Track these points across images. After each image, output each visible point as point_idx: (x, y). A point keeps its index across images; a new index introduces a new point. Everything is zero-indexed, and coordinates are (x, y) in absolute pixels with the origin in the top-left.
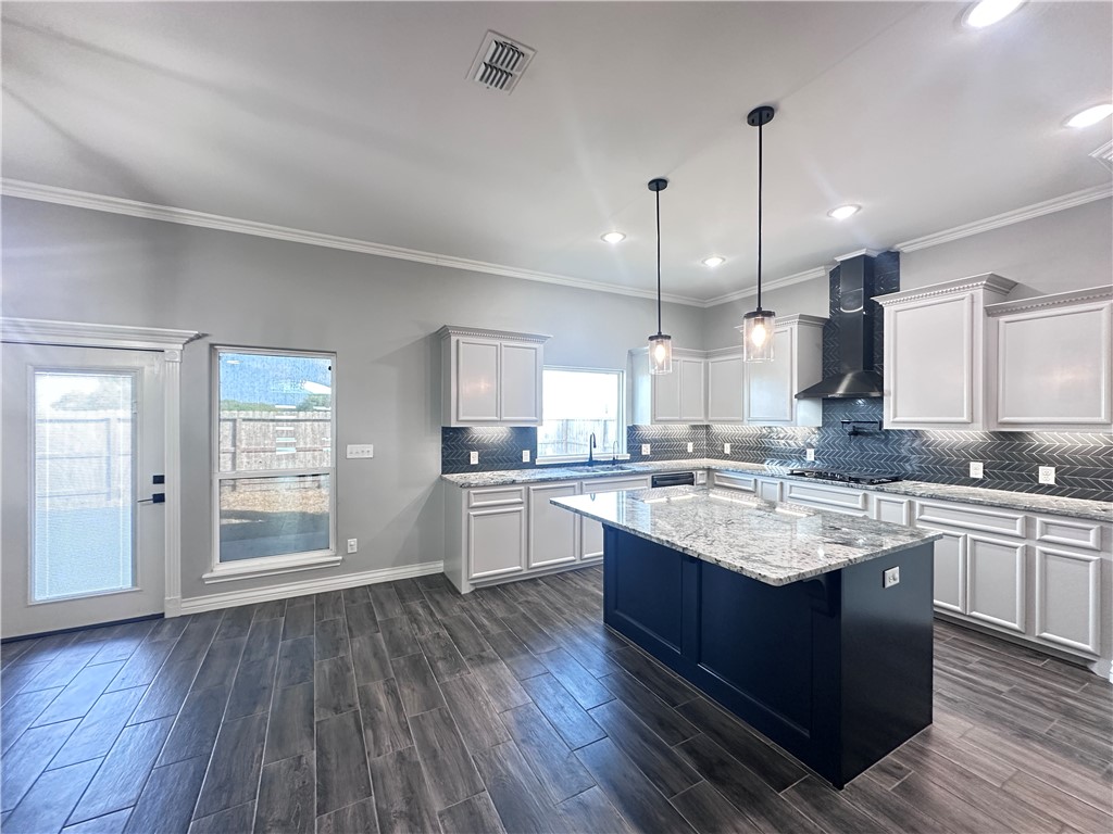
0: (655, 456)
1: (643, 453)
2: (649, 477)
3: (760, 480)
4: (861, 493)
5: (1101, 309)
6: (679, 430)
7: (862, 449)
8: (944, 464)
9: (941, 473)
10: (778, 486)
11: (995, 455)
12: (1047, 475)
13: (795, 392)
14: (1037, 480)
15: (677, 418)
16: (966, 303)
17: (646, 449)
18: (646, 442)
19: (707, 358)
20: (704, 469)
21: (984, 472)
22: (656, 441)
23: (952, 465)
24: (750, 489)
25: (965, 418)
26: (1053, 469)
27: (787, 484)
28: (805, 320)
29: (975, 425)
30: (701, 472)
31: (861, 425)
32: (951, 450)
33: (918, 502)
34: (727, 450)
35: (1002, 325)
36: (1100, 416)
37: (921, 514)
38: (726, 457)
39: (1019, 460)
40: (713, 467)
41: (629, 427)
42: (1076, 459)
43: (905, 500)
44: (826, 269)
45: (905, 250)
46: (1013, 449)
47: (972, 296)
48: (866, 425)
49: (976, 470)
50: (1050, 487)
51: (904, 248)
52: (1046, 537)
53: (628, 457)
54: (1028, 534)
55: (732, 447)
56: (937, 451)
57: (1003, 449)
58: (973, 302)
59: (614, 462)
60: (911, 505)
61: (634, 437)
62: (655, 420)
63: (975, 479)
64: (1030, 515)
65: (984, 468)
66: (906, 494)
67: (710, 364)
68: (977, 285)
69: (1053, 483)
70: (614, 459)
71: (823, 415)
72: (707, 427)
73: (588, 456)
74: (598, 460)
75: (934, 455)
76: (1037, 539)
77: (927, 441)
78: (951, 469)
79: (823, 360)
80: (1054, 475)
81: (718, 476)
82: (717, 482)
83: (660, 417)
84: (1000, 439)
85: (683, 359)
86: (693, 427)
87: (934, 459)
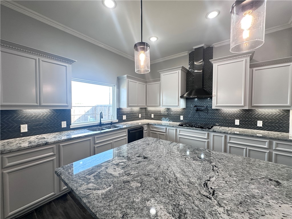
0: (128, 120)
1: (123, 119)
2: (127, 130)
3: (168, 128)
4: (207, 133)
5: (289, 65)
6: (136, 109)
7: (199, 115)
8: (227, 120)
9: (226, 123)
10: (175, 130)
11: (243, 117)
12: (260, 124)
13: (180, 96)
14: (257, 125)
15: (137, 105)
16: (244, 62)
17: (124, 117)
18: (124, 115)
19: (146, 83)
20: (146, 124)
21: (240, 123)
22: (128, 114)
23: (229, 121)
24: (164, 131)
25: (242, 104)
26: (262, 121)
27: (178, 129)
30: (145, 126)
31: (199, 107)
32: (229, 115)
33: (228, 136)
34: (153, 116)
35: (254, 71)
36: (287, 104)
37: (230, 140)
38: (153, 119)
39: (251, 119)
40: (150, 123)
41: (117, 109)
42: (269, 118)
43: (224, 135)
44: (188, 52)
45: (215, 46)
46: (249, 115)
47: (246, 60)
48: (201, 107)
49: (237, 122)
51: (215, 45)
52: (277, 149)
53: (117, 121)
54: (270, 147)
55: (154, 115)
56: (224, 116)
57: (246, 115)
58: (246, 62)
59: (111, 123)
60: (226, 137)
61: (120, 113)
62: (128, 106)
63: (237, 125)
64: (271, 140)
65: (240, 121)
66: (224, 133)
67: (148, 85)
68: (248, 56)
69: (262, 126)
70: (111, 122)
71: (186, 104)
72: (145, 108)
73: (99, 122)
74: (104, 123)
75: (223, 117)
76: (274, 149)
77: (221, 113)
78: (229, 122)
79: (186, 85)
80: (262, 123)
81: (151, 127)
82: (151, 129)
83: (130, 105)
84: (245, 112)
85: (138, 82)
86: (141, 108)
87: (223, 119)
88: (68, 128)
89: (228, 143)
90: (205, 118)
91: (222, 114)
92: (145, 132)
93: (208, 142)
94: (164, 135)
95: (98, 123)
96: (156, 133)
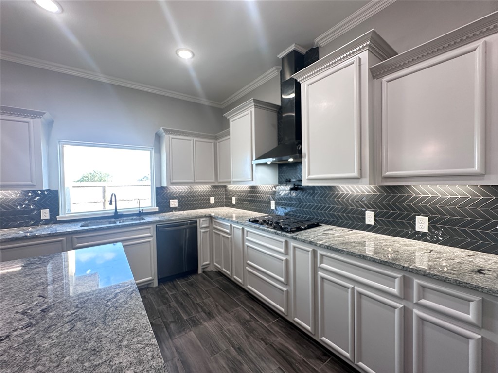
0: (181, 207)
1: (171, 206)
3: (233, 225)
4: (283, 240)
5: (474, 50)
6: (202, 188)
7: (299, 200)
8: (349, 213)
9: (346, 219)
10: (241, 231)
11: (383, 205)
12: (422, 224)
14: (414, 228)
15: (192, 181)
16: (355, 66)
17: (174, 203)
18: (174, 198)
19: (216, 139)
20: (205, 216)
21: (375, 220)
22: (182, 197)
23: (353, 213)
24: (229, 231)
25: (356, 174)
26: (427, 218)
27: (245, 229)
28: (259, 104)
29: (363, 180)
30: (204, 219)
32: (352, 201)
33: (319, 251)
34: (234, 202)
35: (384, 84)
36: (473, 167)
37: (321, 262)
38: (233, 206)
39: (400, 210)
40: (212, 215)
41: (157, 189)
42: (445, 210)
43: (310, 249)
44: (277, 69)
45: (322, 44)
46: (396, 201)
47: (360, 59)
49: (370, 218)
50: (424, 234)
51: (321, 41)
52: (423, 301)
54: (405, 295)
55: (236, 200)
56: (343, 201)
57: (389, 200)
58: (360, 66)
61: (162, 197)
62: (170, 183)
63: (369, 226)
64: (408, 275)
65: (375, 216)
66: (311, 243)
67: (218, 144)
68: (363, 48)
69: (427, 231)
70: (140, 212)
71: (279, 176)
72: (225, 187)
73: (114, 211)
74: (124, 213)
75: (342, 205)
76: (414, 302)
77: (338, 194)
78: (353, 217)
79: (278, 137)
80: (427, 224)
81: (215, 222)
82: (215, 226)
83: (174, 181)
84: (387, 192)
85: (195, 139)
86: (214, 187)
87: (342, 209)
88: (53, 220)
89: (319, 269)
90: (309, 207)
91: (339, 198)
92: (203, 230)
93: (287, 261)
94: (228, 238)
95: (112, 213)
96: (219, 234)
